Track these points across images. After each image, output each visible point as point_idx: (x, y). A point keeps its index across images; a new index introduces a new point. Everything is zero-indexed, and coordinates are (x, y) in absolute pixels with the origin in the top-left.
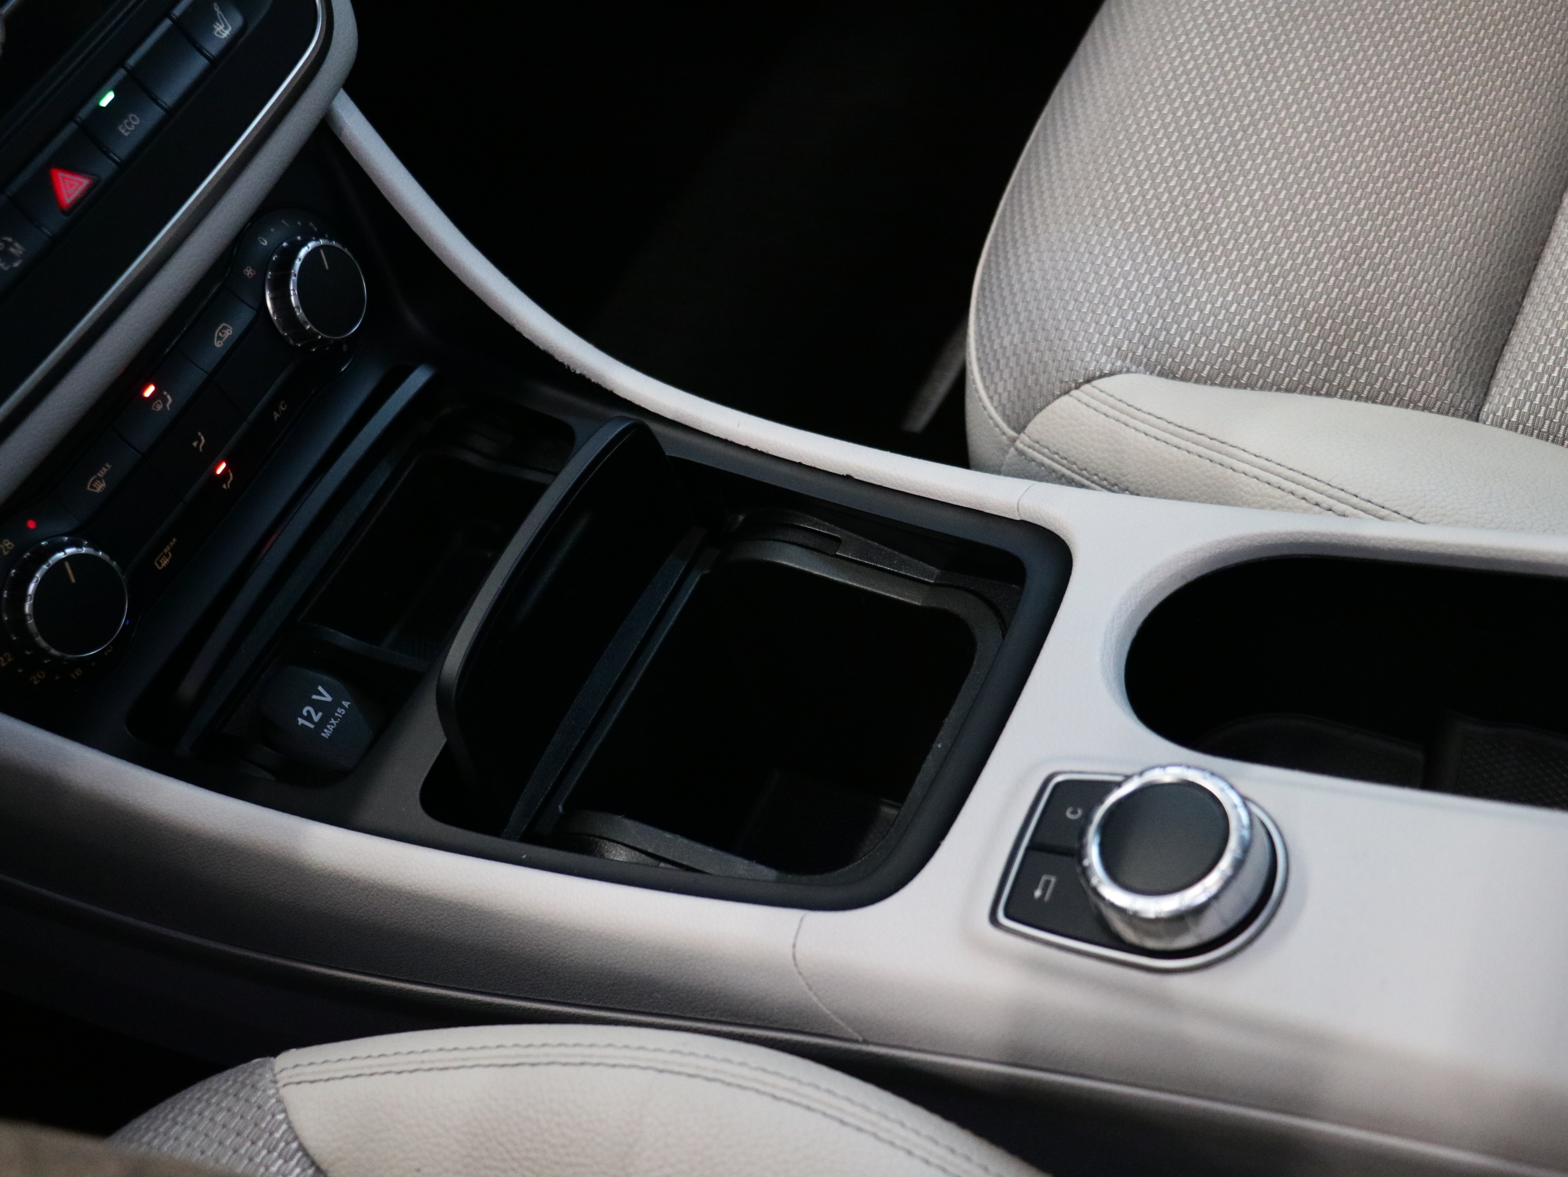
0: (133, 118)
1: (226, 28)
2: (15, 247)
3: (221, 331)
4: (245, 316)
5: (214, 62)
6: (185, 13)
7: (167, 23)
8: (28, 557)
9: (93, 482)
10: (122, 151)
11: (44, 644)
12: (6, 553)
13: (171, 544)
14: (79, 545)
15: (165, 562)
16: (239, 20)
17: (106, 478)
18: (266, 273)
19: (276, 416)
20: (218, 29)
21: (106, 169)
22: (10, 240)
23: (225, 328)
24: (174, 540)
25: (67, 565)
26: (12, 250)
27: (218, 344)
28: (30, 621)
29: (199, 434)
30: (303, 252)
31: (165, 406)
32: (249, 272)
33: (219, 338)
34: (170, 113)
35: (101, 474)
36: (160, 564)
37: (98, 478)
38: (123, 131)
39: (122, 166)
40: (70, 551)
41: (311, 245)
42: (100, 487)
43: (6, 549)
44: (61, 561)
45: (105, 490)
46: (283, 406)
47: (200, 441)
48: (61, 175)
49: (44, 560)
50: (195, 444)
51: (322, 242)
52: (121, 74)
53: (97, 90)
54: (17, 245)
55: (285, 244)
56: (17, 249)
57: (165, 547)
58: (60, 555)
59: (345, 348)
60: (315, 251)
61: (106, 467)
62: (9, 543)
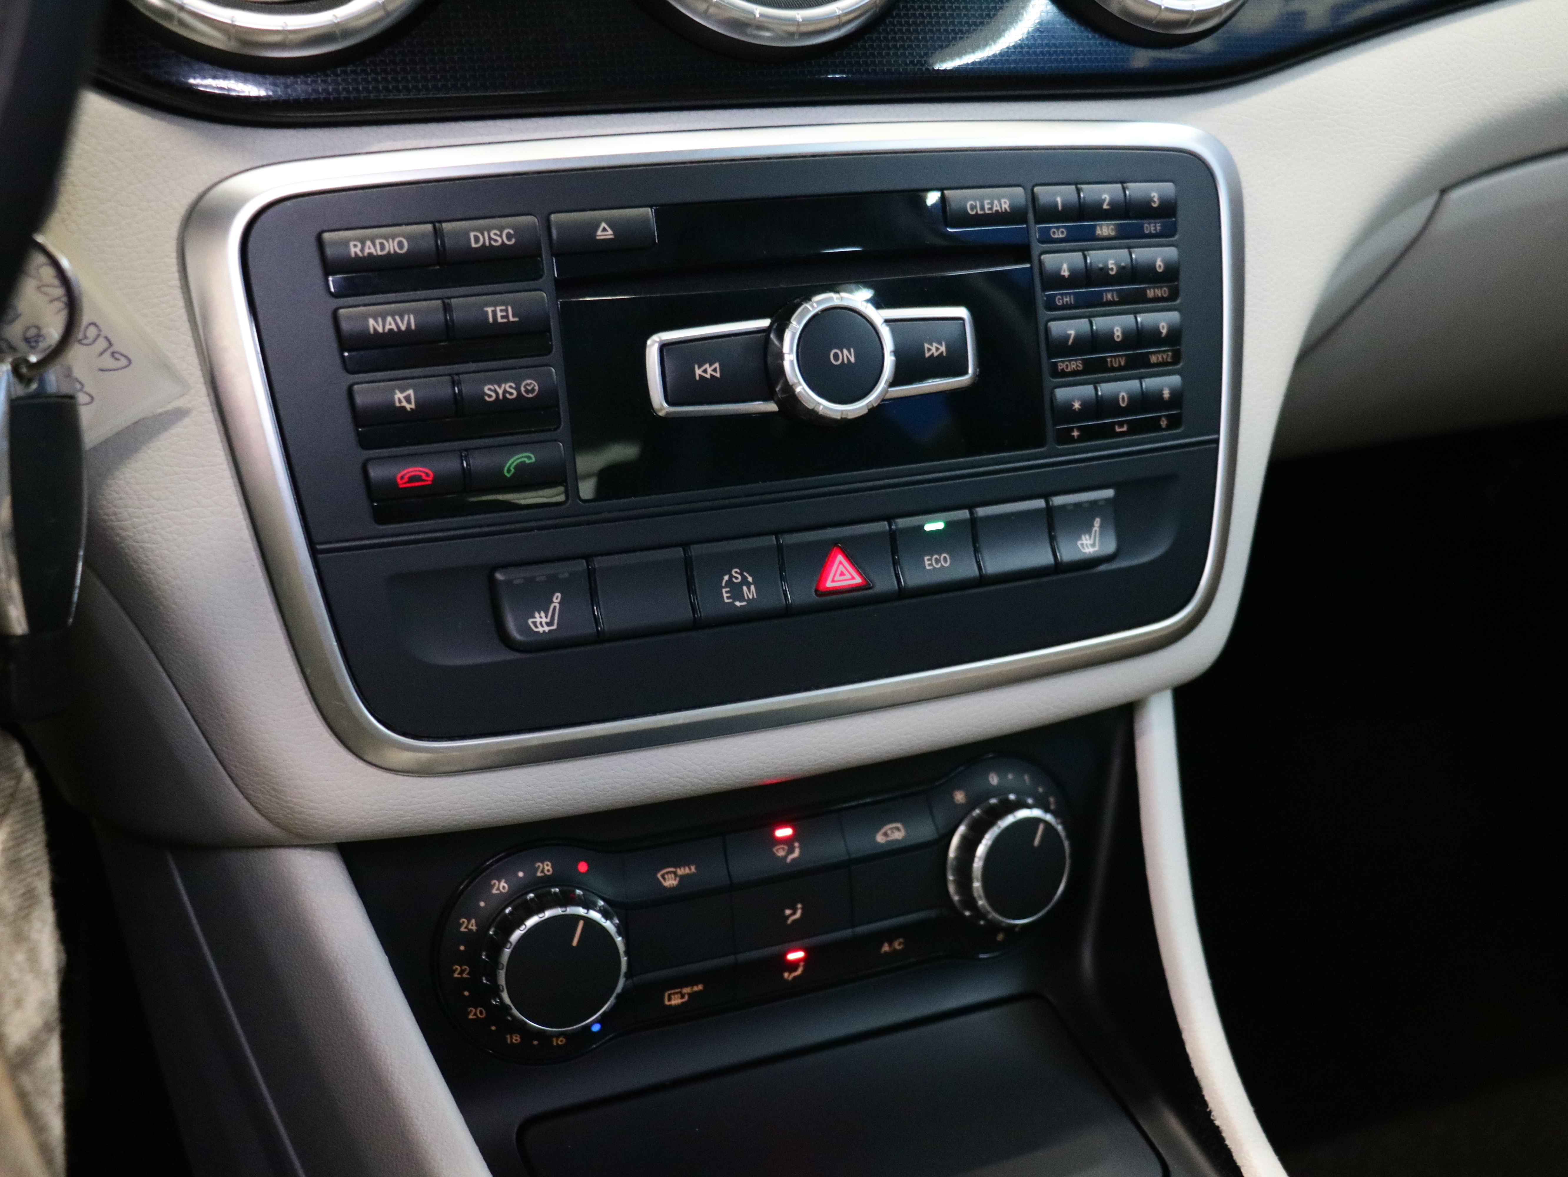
0: (945, 559)
1: (1093, 545)
2: (749, 589)
3: (891, 829)
4: (926, 831)
5: (1059, 568)
6: (1063, 507)
7: (1040, 503)
8: (555, 893)
9: (668, 873)
10: (912, 578)
11: (502, 981)
12: (539, 874)
13: (696, 989)
14: (606, 915)
15: (676, 1001)
16: (1111, 547)
17: (682, 878)
18: (973, 809)
19: (886, 948)
20: (1084, 542)
21: (885, 583)
22: (750, 579)
23: (898, 829)
24: (700, 987)
25: (581, 924)
26: (745, 588)
27: (880, 838)
28: (507, 951)
29: (799, 906)
30: (1023, 814)
31: (786, 857)
32: (960, 797)
33: (886, 834)
34: (983, 580)
35: (681, 871)
36: (670, 1000)
37: (675, 873)
38: (927, 563)
39: (902, 593)
40: (595, 915)
41: (1036, 813)
42: (670, 882)
43: (542, 871)
44: (579, 917)
45: (672, 889)
46: (899, 944)
47: (794, 913)
48: (840, 558)
49: (564, 905)
50: (788, 912)
51: (1049, 817)
52: (964, 514)
53: (931, 511)
54: (752, 587)
55: (1011, 795)
56: (750, 593)
57: (686, 986)
58: (581, 911)
59: (1000, 937)
60: (1036, 821)
61: (690, 869)
62: (549, 868)
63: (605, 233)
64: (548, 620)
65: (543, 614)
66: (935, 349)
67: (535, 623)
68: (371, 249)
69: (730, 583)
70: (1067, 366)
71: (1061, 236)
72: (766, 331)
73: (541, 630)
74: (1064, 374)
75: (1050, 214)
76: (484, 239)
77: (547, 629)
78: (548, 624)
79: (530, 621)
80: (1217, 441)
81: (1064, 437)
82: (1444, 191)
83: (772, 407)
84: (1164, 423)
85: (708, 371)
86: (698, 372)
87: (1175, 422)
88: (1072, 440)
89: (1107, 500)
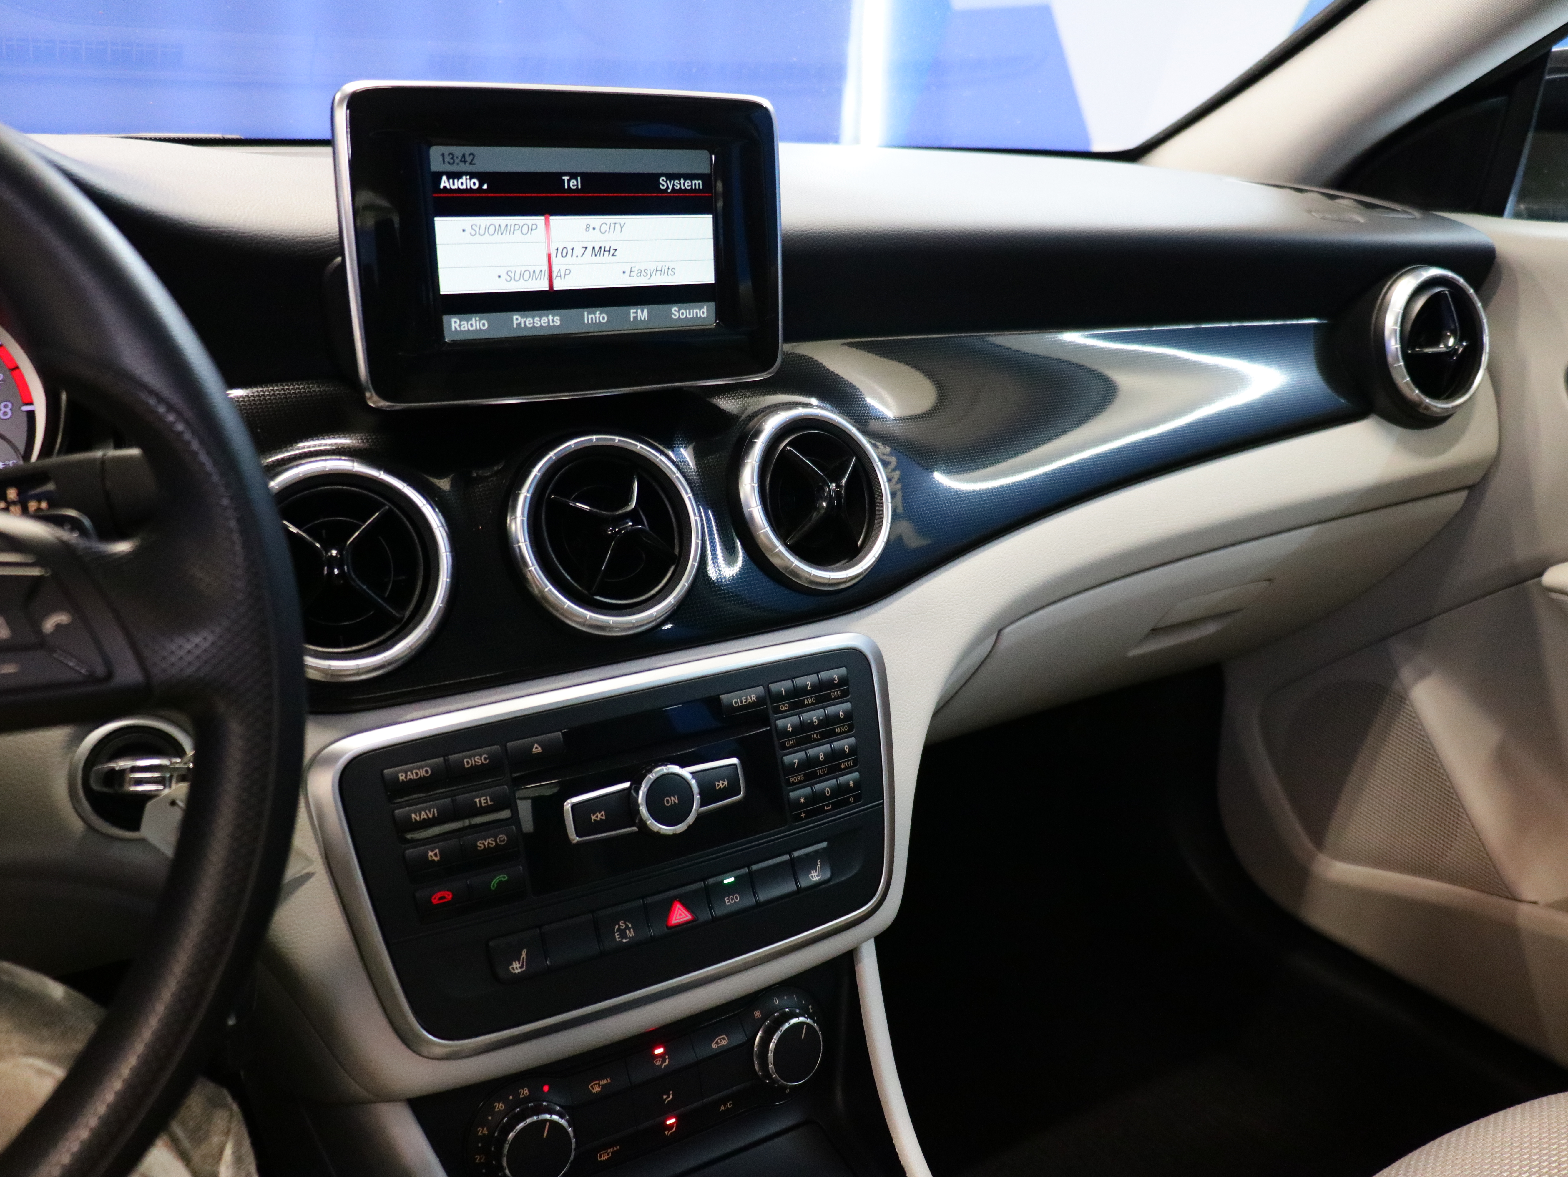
0: (736, 897)
1: (818, 876)
2: (630, 932)
3: (720, 1039)
4: (740, 1038)
5: (799, 890)
6: (799, 857)
7: (787, 857)
8: (531, 1106)
9: (594, 1085)
10: (719, 911)
11: (505, 1164)
12: (521, 1096)
13: (615, 1149)
14: (562, 1117)
15: (605, 1157)
16: (828, 875)
17: (603, 1086)
18: (766, 1021)
20: (813, 874)
21: (705, 916)
22: (630, 926)
23: (724, 1039)
24: (618, 1147)
25: (548, 1124)
26: (627, 931)
27: (714, 1046)
28: (507, 1146)
29: (671, 1092)
30: (794, 1021)
31: (661, 1065)
32: (757, 1014)
33: (717, 1043)
34: (758, 905)
35: (602, 1083)
36: (601, 1157)
37: (599, 1084)
38: (727, 901)
39: (714, 920)
40: (555, 1117)
41: (802, 1019)
42: (597, 1090)
43: (523, 1094)
44: (546, 1121)
45: (597, 1093)
46: (730, 1105)
47: (668, 1097)
48: (679, 906)
49: (538, 1114)
50: (665, 1097)
51: (808, 1021)
52: (745, 870)
53: (726, 872)
54: (632, 930)
55: (787, 1010)
56: (630, 933)
57: (610, 1148)
58: (548, 1116)
59: (788, 1091)
60: (802, 1024)
61: (607, 1080)
62: (527, 1091)
63: (537, 749)
64: (520, 965)
65: (517, 962)
66: (721, 784)
67: (513, 968)
68: (410, 776)
69: (619, 930)
70: (795, 779)
71: (786, 708)
72: (628, 789)
73: (516, 971)
74: (794, 784)
75: (779, 697)
76: (472, 762)
77: (520, 970)
78: (521, 968)
79: (510, 968)
80: (883, 804)
81: (798, 818)
82: (1000, 631)
83: (635, 829)
84: (852, 800)
85: (599, 816)
86: (593, 818)
87: (857, 798)
88: (802, 819)
89: (824, 849)
